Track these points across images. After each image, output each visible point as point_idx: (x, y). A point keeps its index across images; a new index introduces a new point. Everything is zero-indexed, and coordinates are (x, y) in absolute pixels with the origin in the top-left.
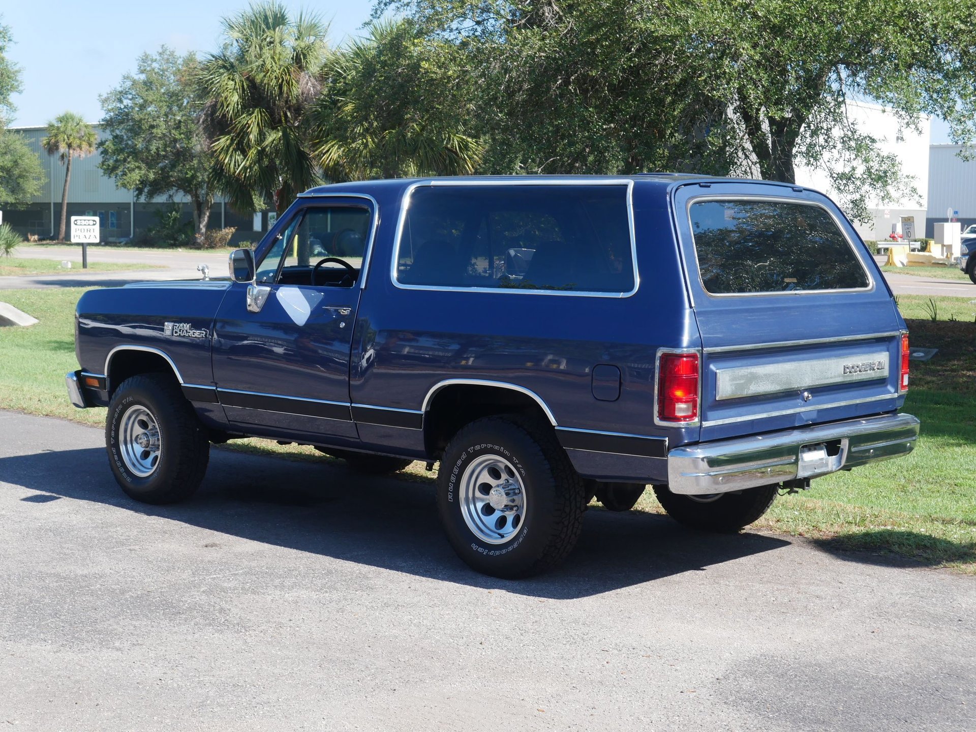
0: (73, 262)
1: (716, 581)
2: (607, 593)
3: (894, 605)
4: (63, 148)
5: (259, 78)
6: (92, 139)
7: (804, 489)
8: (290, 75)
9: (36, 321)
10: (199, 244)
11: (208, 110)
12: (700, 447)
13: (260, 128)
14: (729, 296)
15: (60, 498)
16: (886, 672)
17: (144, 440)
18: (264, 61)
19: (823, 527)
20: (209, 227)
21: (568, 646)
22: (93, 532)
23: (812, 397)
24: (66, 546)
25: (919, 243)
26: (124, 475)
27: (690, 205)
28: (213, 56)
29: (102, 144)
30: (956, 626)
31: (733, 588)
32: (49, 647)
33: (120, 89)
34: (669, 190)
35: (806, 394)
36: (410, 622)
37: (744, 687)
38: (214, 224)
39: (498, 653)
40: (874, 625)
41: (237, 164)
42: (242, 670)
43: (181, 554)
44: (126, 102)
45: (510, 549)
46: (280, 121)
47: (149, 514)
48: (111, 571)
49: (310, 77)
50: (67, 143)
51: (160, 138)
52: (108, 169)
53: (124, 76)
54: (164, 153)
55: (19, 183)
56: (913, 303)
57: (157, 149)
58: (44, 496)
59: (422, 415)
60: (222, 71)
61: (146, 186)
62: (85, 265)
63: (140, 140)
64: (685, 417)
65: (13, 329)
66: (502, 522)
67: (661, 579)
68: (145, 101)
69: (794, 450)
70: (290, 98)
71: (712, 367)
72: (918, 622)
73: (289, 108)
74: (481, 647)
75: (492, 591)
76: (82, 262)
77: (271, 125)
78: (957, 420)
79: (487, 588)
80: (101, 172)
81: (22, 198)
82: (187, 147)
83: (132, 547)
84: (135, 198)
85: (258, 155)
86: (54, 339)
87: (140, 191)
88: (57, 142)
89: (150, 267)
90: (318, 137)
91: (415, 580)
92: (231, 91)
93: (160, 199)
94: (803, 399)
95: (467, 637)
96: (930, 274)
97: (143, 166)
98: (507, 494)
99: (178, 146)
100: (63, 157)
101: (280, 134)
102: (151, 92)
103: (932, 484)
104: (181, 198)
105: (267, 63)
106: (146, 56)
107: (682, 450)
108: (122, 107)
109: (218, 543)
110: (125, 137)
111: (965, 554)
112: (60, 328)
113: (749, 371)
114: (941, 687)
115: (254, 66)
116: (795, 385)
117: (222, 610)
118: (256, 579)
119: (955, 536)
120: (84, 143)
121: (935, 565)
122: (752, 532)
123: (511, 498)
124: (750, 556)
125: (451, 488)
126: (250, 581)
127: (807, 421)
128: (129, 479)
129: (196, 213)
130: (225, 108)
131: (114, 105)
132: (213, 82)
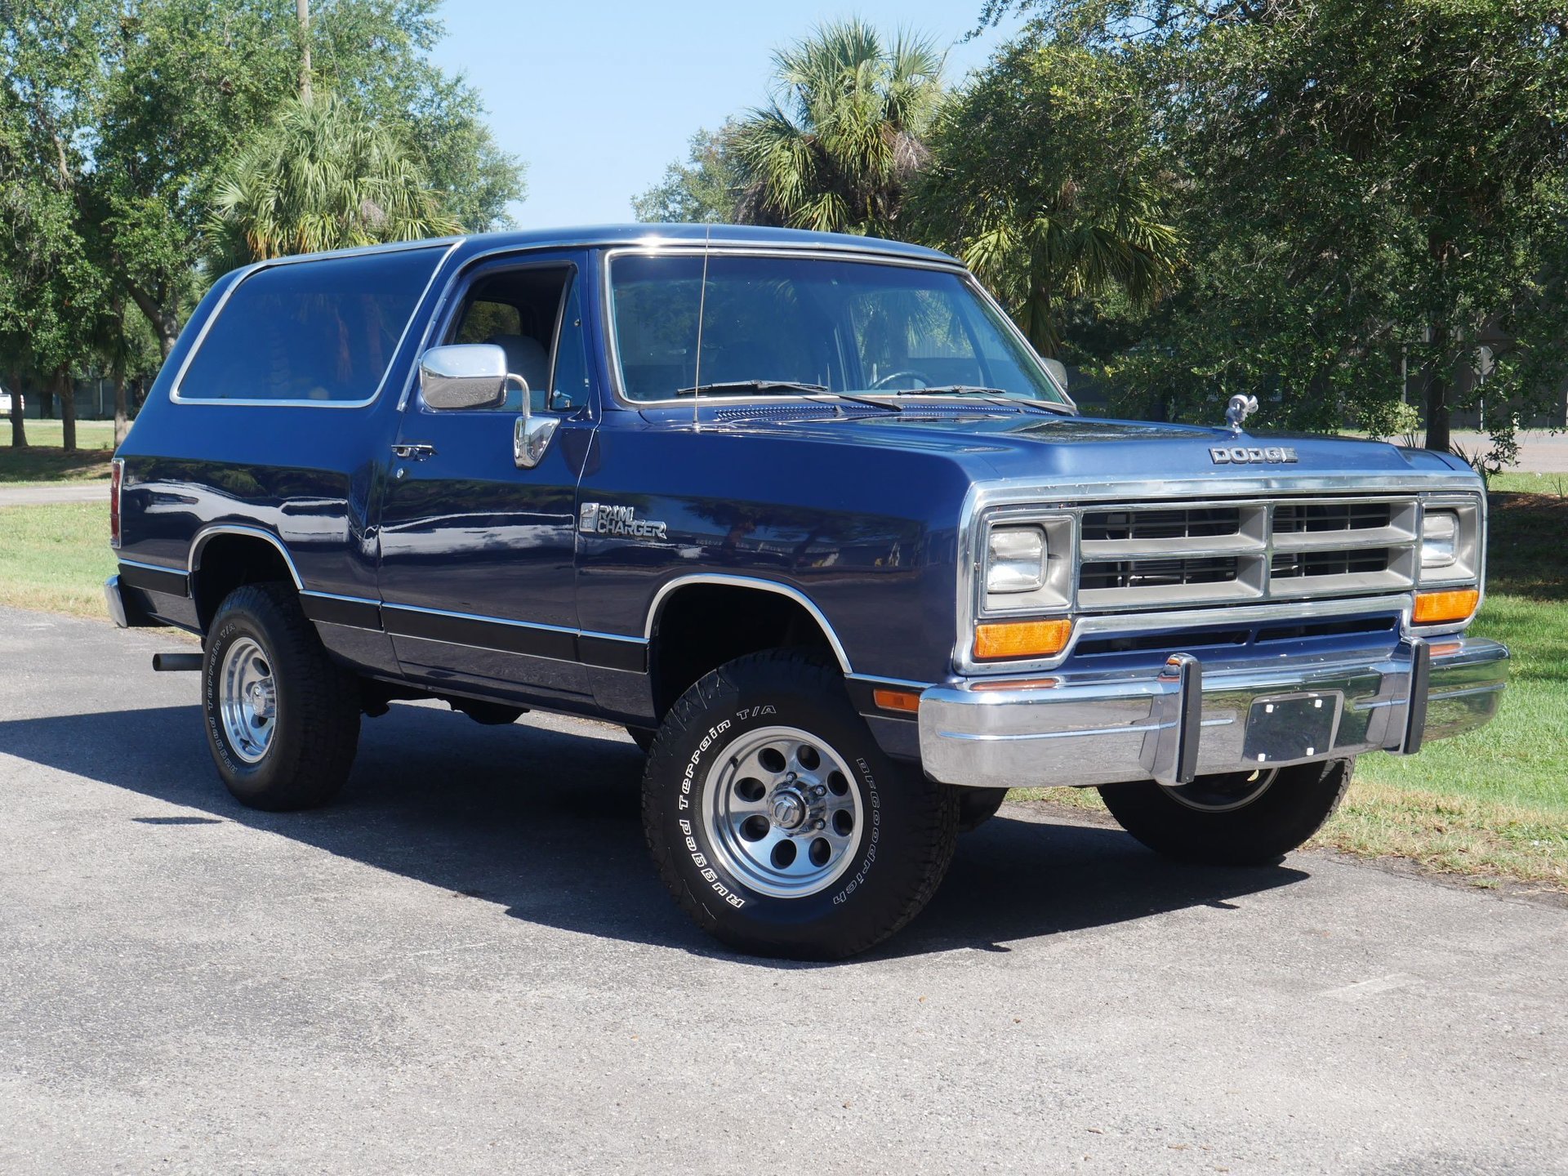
5: (830, 145)
8: (878, 137)
11: (751, 200)
13: (832, 224)
18: (838, 117)
28: (763, 115)
33: (664, 187)
46: (865, 213)
49: (912, 139)
53: (669, 167)
60: (773, 136)
68: (702, 204)
70: (880, 175)
73: (879, 192)
77: (850, 218)
92: (787, 166)
101: (864, 233)
102: (710, 190)
105: (843, 120)
106: (703, 134)
108: (667, 215)
115: (823, 124)
130: (776, 194)
131: (655, 211)
132: (759, 154)
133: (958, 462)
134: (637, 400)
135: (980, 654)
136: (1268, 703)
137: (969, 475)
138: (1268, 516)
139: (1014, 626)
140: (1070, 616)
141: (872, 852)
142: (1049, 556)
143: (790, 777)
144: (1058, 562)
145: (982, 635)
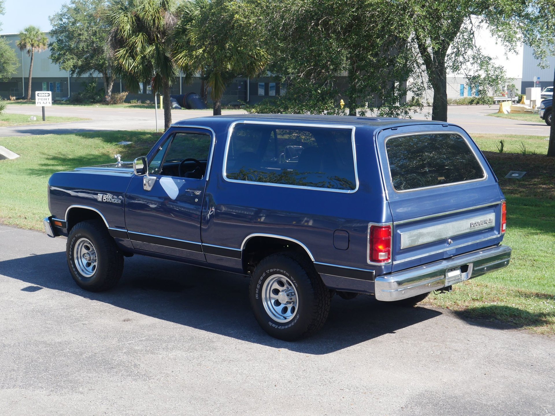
0: (37, 116)
1: (401, 340)
2: (342, 350)
3: (497, 355)
4: (29, 47)
5: (141, 16)
6: (45, 41)
7: (448, 291)
8: (159, 14)
9: (18, 156)
10: (108, 101)
11: (113, 34)
12: (392, 275)
13: (142, 44)
14: (408, 192)
15: (42, 288)
16: (491, 401)
17: (88, 257)
18: (144, 6)
19: (459, 302)
20: (113, 91)
21: (322, 387)
22: (62, 312)
23: (453, 241)
24: (48, 322)
25: (518, 97)
26: (77, 276)
27: (386, 141)
29: (51, 45)
30: (530, 369)
31: (410, 345)
32: (44, 392)
33: (61, 13)
34: (374, 133)
35: (450, 240)
36: (237, 372)
37: (416, 412)
38: (116, 90)
39: (285, 392)
40: (486, 369)
41: (130, 65)
42: (148, 406)
43: (111, 326)
44: (64, 20)
45: (290, 326)
46: (154, 39)
47: (92, 299)
48: (74, 339)
49: (170, 14)
50: (31, 44)
51: (84, 41)
52: (55, 59)
53: (63, 5)
54: (87, 50)
55: (4, 67)
56: (513, 140)
57: (83, 47)
58: (33, 287)
59: (241, 251)
60: (120, 11)
61: (76, 69)
62: (44, 119)
63: (73, 43)
64: (384, 260)
65: (5, 161)
66: (285, 310)
67: (372, 340)
68: (76, 20)
69: (443, 272)
70: (159, 26)
71: (399, 231)
72: (510, 367)
73: (159, 32)
74: (275, 388)
75: (280, 349)
76: (42, 116)
77: (149, 42)
78: (536, 216)
79: (278, 348)
80: (51, 61)
81: (6, 75)
82: (100, 46)
83: (84, 322)
84: (71, 75)
85: (142, 59)
86: (29, 168)
87: (73, 72)
88: (25, 43)
89: (81, 119)
90: (175, 49)
91: (238, 342)
92: (126, 23)
93: (86, 75)
94: (448, 243)
95: (268, 381)
96: (523, 119)
97: (75, 57)
98: (288, 295)
99: (94, 45)
100: (29, 52)
101: (154, 47)
102: (78, 15)
103: (521, 260)
104: (96, 75)
105: (146, 7)
107: (382, 277)
108: (62, 23)
109: (130, 318)
110: (64, 41)
111: (537, 320)
112: (32, 161)
113: (418, 232)
114: (521, 411)
115: (139, 8)
116: (444, 237)
117: (135, 366)
118: (152, 344)
119: (531, 308)
120: (41, 43)
121: (520, 328)
122: (421, 306)
123: (290, 298)
124: (419, 323)
125: (257, 291)
126: (149, 345)
127: (450, 255)
128: (80, 278)
129: (105, 84)
130: (122, 33)
131: (58, 22)
132: (115, 17)
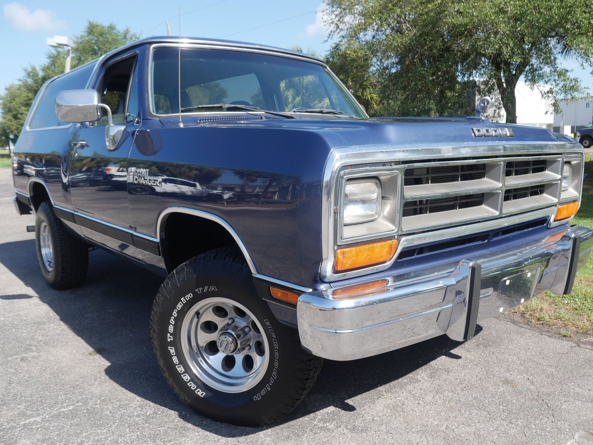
133: (321, 135)
134: (160, 114)
135: (339, 268)
136: (507, 280)
137: (330, 144)
138: (504, 168)
139: (361, 248)
140: (396, 237)
141: (274, 373)
142: (383, 198)
143: (230, 322)
144: (388, 202)
145: (340, 257)
